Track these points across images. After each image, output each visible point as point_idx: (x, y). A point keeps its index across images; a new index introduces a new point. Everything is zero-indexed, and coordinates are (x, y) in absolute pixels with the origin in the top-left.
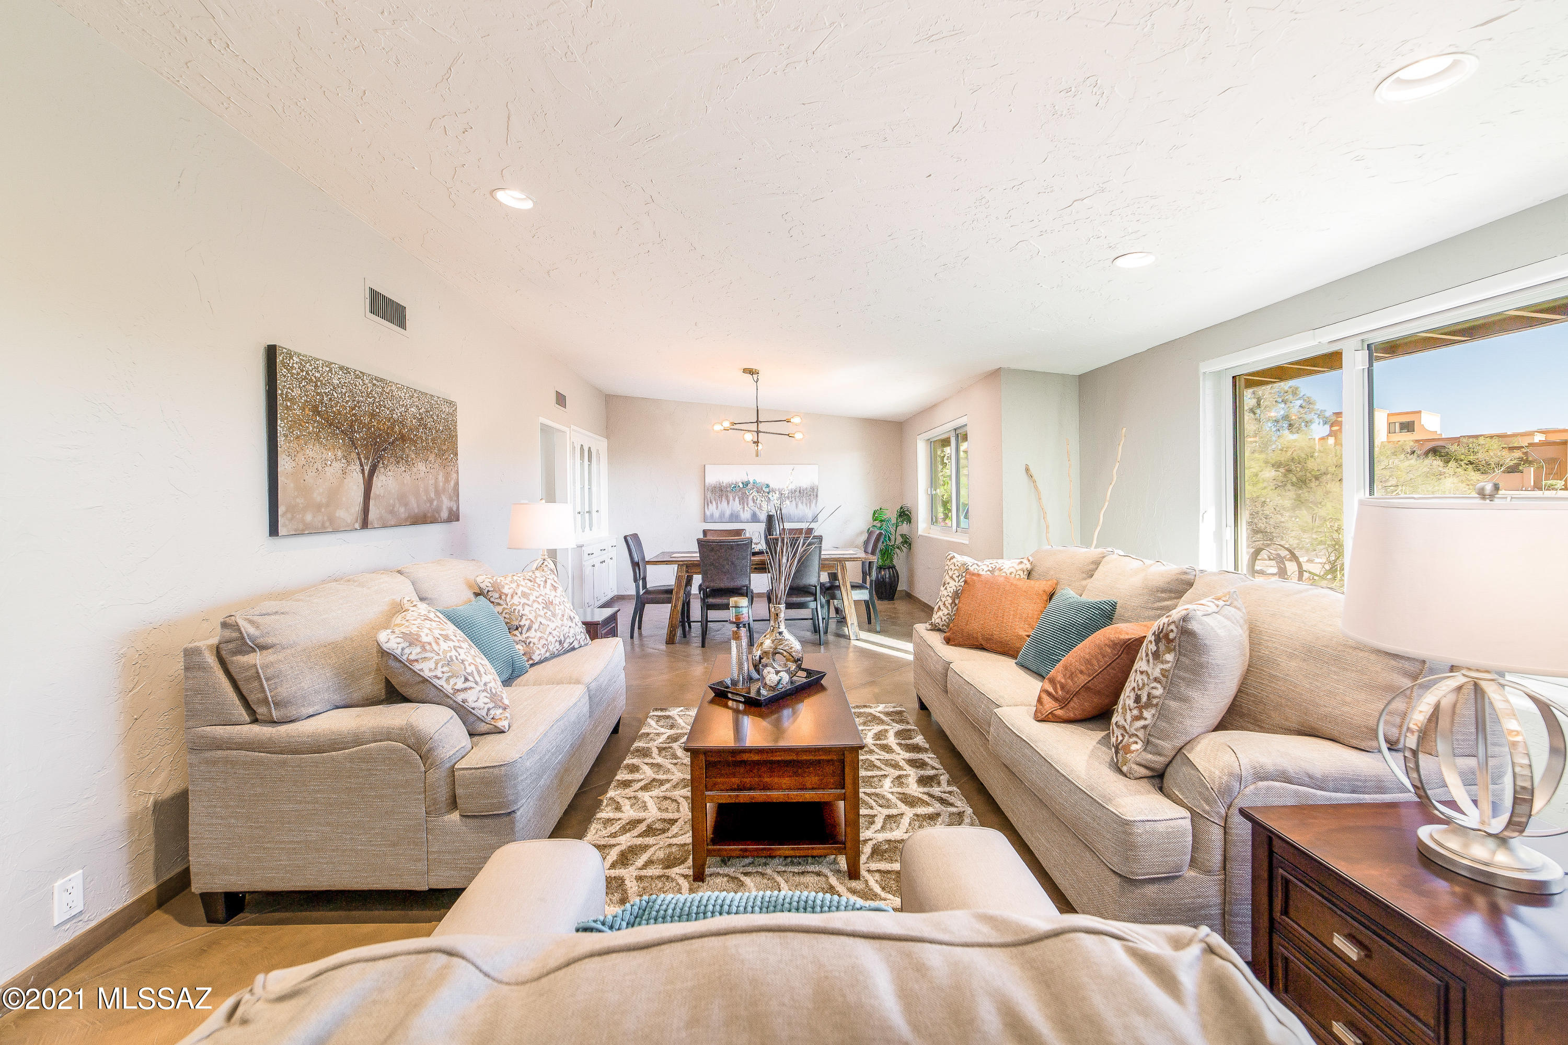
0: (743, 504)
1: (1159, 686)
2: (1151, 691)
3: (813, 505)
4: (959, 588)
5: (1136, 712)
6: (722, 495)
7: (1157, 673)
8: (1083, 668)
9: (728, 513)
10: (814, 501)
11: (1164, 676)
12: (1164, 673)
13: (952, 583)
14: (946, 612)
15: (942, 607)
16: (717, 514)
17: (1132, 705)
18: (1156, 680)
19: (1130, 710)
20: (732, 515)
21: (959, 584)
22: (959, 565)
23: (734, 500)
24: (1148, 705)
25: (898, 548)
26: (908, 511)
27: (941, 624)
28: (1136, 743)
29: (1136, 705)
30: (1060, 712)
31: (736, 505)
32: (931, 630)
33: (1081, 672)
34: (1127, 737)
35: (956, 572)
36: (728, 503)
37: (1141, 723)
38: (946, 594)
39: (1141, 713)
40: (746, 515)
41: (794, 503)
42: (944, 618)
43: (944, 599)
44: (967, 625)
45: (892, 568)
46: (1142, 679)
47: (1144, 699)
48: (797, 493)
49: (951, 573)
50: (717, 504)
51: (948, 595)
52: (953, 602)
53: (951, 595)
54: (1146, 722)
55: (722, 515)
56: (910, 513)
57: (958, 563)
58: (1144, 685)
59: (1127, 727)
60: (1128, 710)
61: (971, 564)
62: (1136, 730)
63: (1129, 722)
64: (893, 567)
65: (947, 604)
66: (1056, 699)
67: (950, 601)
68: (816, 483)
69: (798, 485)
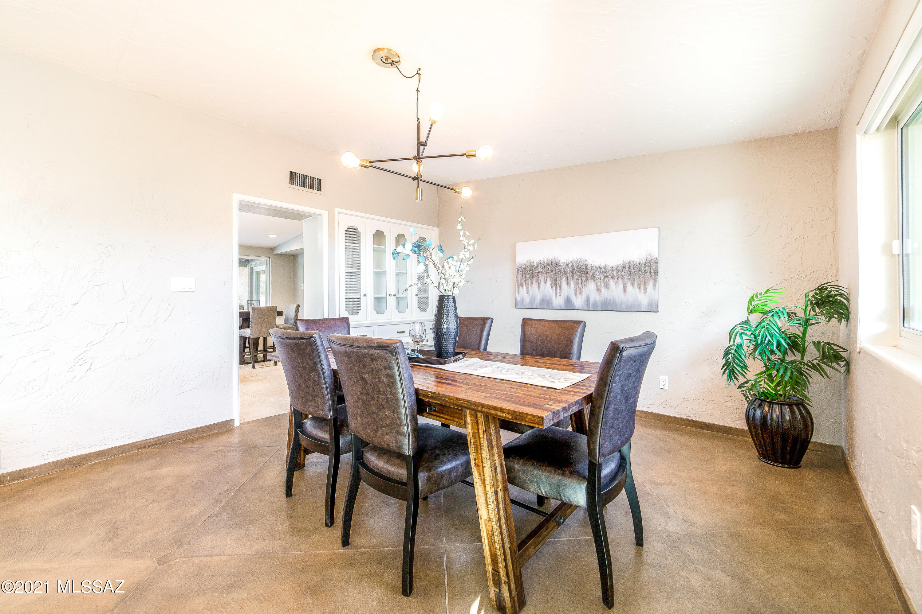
0: (556, 286)
3: (650, 287)
6: (533, 277)
9: (539, 298)
10: (651, 282)
16: (527, 300)
20: (543, 301)
23: (545, 282)
25: (814, 367)
26: (841, 295)
31: (547, 289)
36: (539, 286)
40: (559, 301)
41: (621, 286)
45: (797, 405)
48: (626, 271)
50: (527, 288)
55: (533, 300)
56: (848, 300)
64: (801, 404)
68: (655, 254)
69: (627, 261)
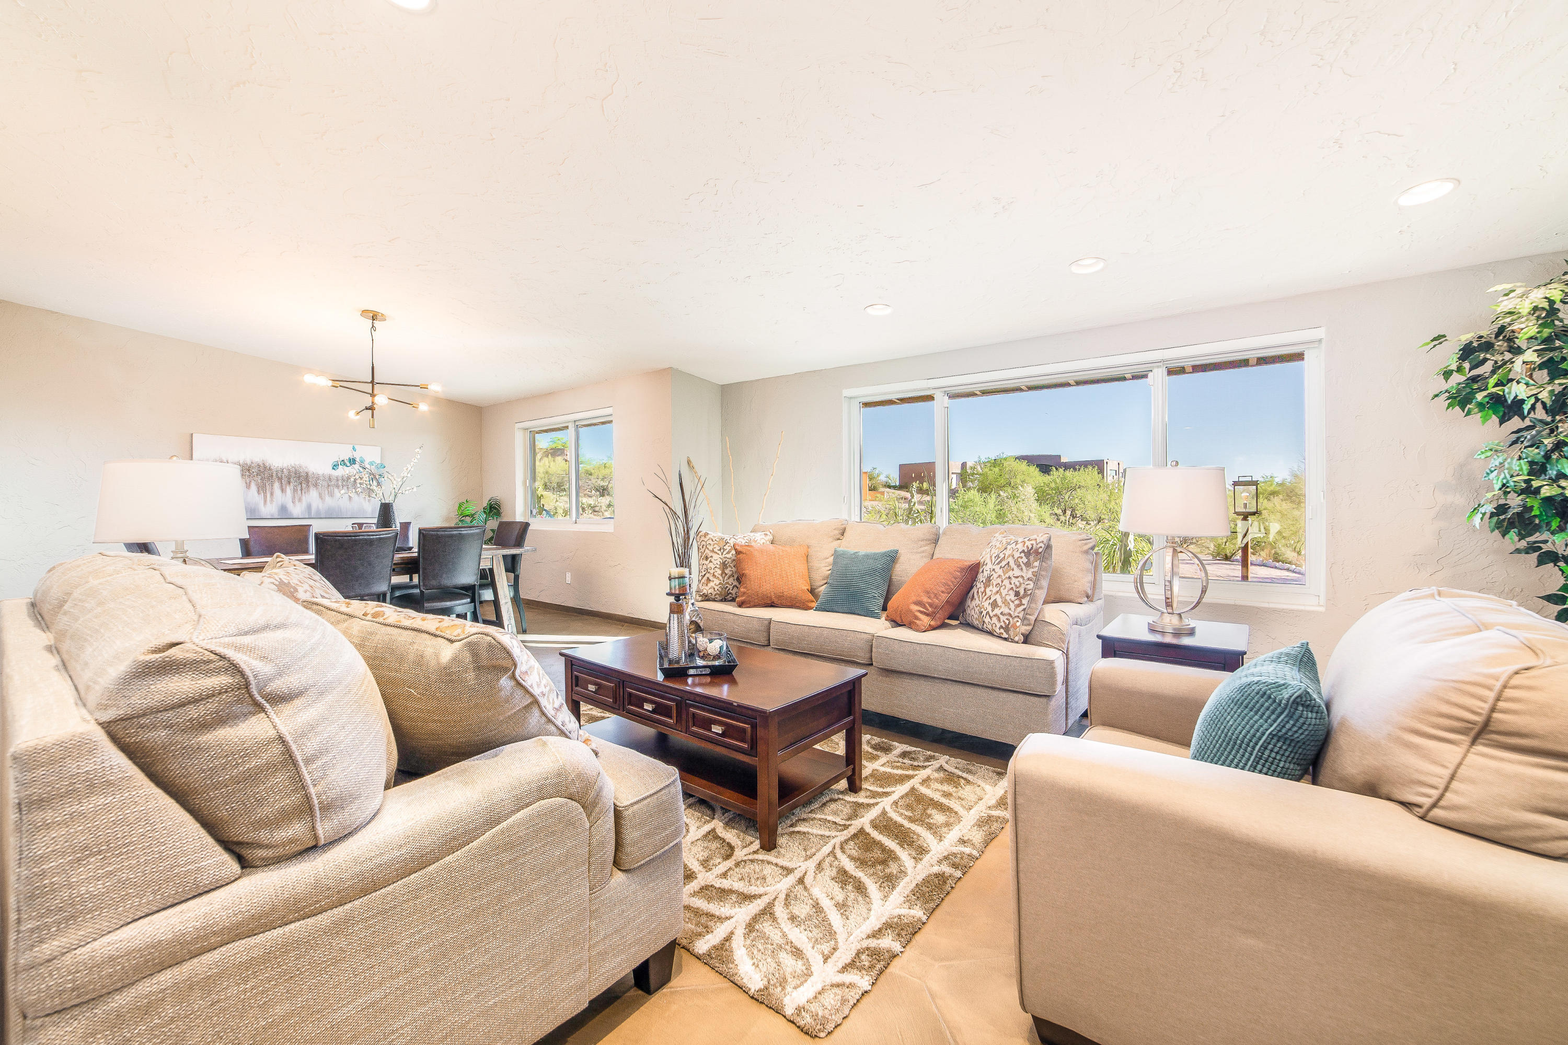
1: (1031, 582)
2: (1026, 587)
4: (725, 559)
5: (1017, 602)
7: (1030, 575)
8: (943, 589)
11: (1034, 576)
12: (1034, 574)
13: (715, 556)
14: (717, 582)
15: (711, 578)
17: (1013, 598)
18: (1028, 579)
19: (1013, 602)
21: (723, 556)
22: (718, 540)
24: (1025, 595)
26: (497, 504)
27: (714, 593)
28: (1018, 621)
29: (1016, 598)
30: (933, 623)
32: (702, 601)
33: (943, 592)
34: (1011, 619)
35: (716, 546)
37: (1022, 607)
38: (713, 567)
39: (1021, 601)
40: (270, 509)
41: (346, 493)
42: (716, 588)
43: (712, 571)
44: (760, 587)
46: (1019, 581)
47: (1022, 592)
49: (711, 548)
51: (716, 567)
52: (723, 572)
53: (718, 566)
54: (1025, 607)
56: (500, 507)
57: (716, 538)
58: (1020, 584)
59: (1012, 613)
60: (1011, 603)
61: (728, 539)
62: (1019, 613)
63: (1013, 609)
65: (717, 575)
66: (927, 615)
67: (720, 572)
